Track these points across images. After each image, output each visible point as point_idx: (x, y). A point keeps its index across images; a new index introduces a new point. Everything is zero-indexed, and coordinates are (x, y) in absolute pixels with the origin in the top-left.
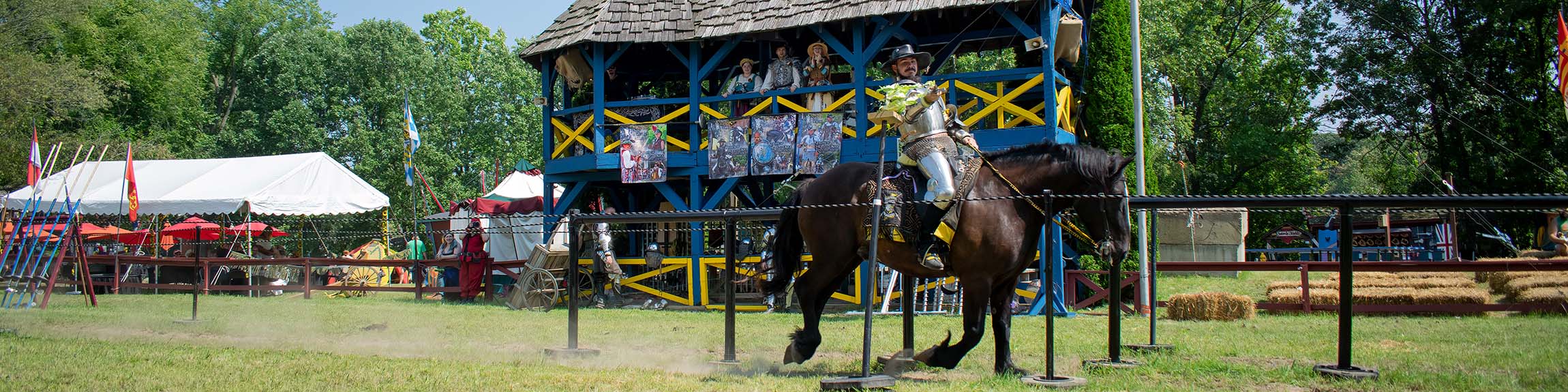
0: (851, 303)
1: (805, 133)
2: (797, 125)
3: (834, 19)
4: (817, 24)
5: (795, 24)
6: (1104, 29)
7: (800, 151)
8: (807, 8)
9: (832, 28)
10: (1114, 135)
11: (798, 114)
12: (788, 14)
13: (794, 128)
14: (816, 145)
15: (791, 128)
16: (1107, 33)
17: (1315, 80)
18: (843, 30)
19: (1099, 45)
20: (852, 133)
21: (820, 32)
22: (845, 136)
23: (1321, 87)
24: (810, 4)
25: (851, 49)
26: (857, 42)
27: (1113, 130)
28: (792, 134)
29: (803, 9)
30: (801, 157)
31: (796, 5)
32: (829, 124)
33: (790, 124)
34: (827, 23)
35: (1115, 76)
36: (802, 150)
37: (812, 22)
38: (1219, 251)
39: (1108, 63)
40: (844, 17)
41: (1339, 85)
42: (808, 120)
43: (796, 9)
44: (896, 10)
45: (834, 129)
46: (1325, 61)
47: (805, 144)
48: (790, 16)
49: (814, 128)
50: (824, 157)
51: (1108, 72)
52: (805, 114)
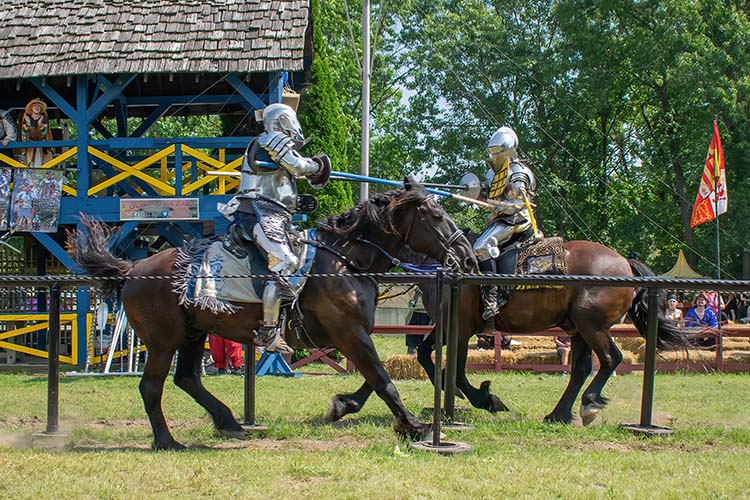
0: (66, 363)
1: (21, 190)
2: (12, 181)
3: (60, 73)
4: (40, 78)
5: (16, 75)
6: (317, 104)
7: (16, 207)
8: (28, 59)
9: (57, 83)
10: (324, 205)
11: (14, 170)
12: (7, 64)
13: (9, 183)
14: (33, 202)
15: (6, 183)
16: (319, 108)
17: (420, 157)
18: (69, 85)
19: (312, 119)
20: (72, 192)
21: (43, 85)
22: (64, 194)
23: (424, 165)
24: (31, 56)
25: (75, 106)
26: (81, 97)
27: (323, 200)
28: (6, 190)
29: (23, 60)
30: (16, 214)
31: (15, 55)
32: (47, 182)
33: (5, 179)
34: (51, 77)
35: (326, 149)
36: (17, 206)
37: (35, 74)
38: (393, 314)
39: (321, 137)
40: (71, 72)
41: (440, 164)
42: (25, 176)
43: (15, 60)
44: (126, 70)
45: (53, 186)
46: (431, 142)
47: (20, 200)
48: (10, 66)
49: (31, 184)
50: (42, 215)
51: (320, 145)
52: (22, 169)
